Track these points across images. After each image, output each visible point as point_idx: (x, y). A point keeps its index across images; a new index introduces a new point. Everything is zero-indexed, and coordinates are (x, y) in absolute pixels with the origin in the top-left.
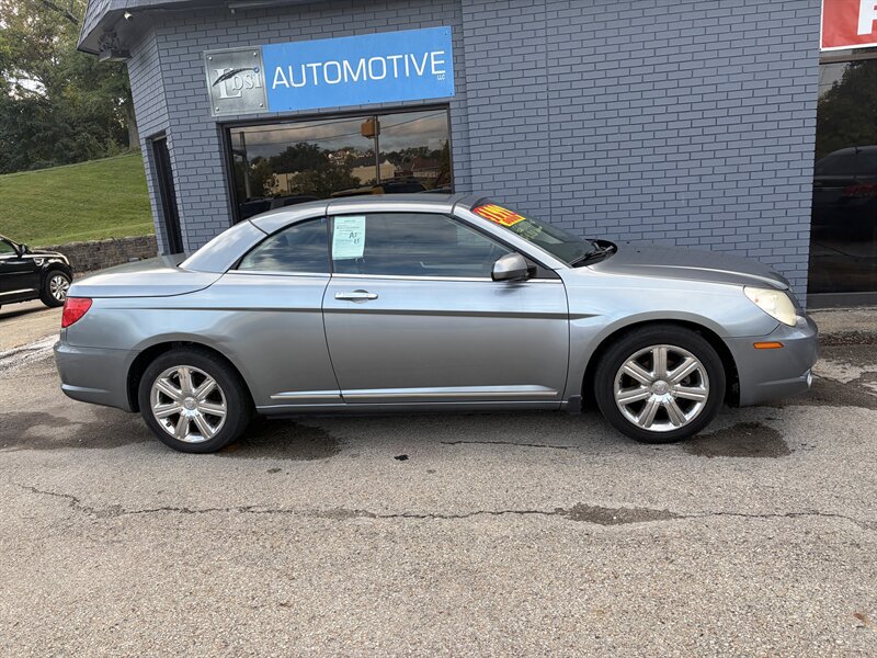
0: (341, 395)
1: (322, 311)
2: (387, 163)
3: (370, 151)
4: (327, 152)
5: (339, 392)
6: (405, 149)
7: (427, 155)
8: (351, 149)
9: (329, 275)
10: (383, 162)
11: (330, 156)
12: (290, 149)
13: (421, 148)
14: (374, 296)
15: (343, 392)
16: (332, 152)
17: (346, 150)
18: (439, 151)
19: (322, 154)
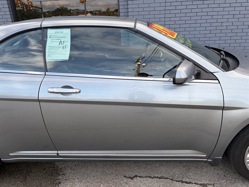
0: (58, 154)
1: (39, 101)
2: (89, 14)
3: (83, 10)
4: (71, 10)
5: (56, 152)
6: (95, 10)
7: (102, 12)
8: (78, 10)
9: (43, 73)
10: (88, 14)
11: (72, 11)
12: (58, 9)
13: (100, 10)
14: (78, 91)
15: (59, 152)
16: (72, 10)
17: (76, 10)
18: (105, 12)
19: (69, 10)
